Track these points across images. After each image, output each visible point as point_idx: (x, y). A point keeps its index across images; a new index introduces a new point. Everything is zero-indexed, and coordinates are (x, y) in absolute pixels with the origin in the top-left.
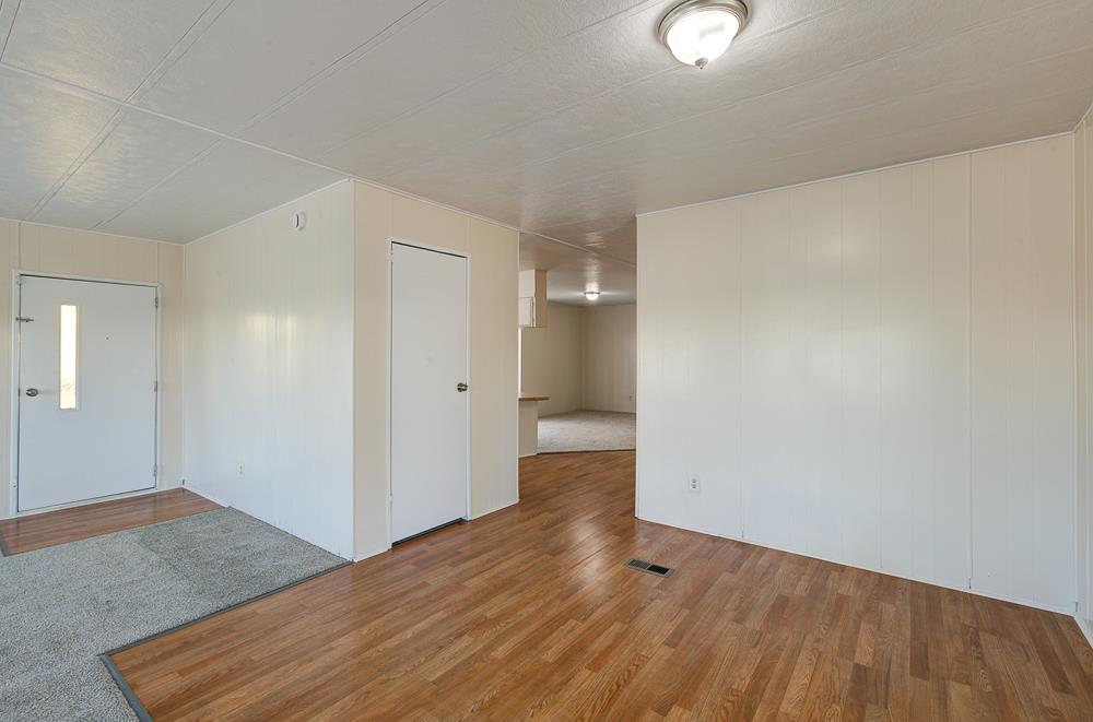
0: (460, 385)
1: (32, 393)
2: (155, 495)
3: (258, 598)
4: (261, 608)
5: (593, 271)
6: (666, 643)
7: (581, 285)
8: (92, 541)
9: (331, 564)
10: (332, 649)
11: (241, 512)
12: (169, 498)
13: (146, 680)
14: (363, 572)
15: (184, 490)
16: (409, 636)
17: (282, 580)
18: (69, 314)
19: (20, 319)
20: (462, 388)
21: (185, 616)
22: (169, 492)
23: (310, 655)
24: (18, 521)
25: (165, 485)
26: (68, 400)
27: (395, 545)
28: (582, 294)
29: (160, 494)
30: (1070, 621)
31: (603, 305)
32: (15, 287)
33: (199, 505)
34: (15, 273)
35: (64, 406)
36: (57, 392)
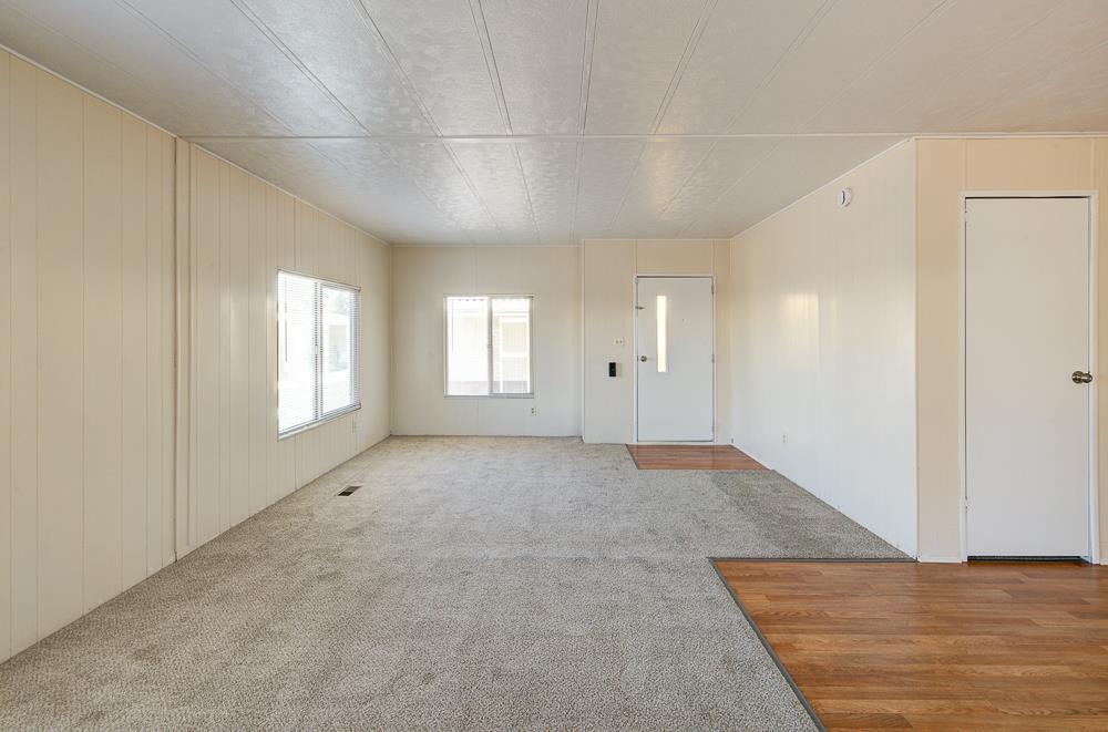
0: (1081, 374)
1: (644, 359)
2: (714, 447)
3: (818, 560)
4: (826, 570)
8: (682, 473)
9: (891, 554)
10: (910, 642)
11: (785, 478)
12: (723, 452)
13: (745, 591)
14: (931, 576)
15: (732, 447)
16: (1019, 674)
17: (839, 552)
18: (662, 301)
19: (637, 308)
20: (1079, 378)
21: (760, 553)
22: (724, 447)
23: (890, 637)
24: (638, 447)
25: (721, 441)
26: (662, 367)
27: (971, 559)
29: (718, 447)
32: (635, 286)
33: (748, 464)
34: (634, 276)
35: (660, 370)
36: (655, 360)
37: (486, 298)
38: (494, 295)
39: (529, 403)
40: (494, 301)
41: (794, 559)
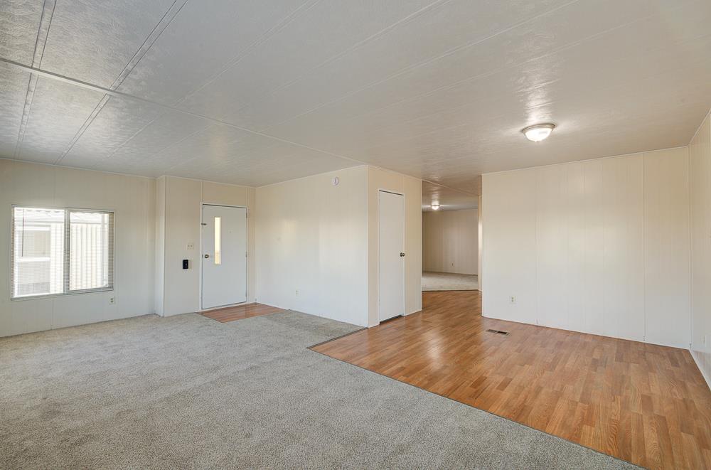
1: (207, 257)
2: (246, 305)
5: (436, 196)
6: (516, 351)
7: (430, 203)
12: (251, 307)
13: (331, 354)
15: (256, 304)
17: (345, 332)
18: (217, 220)
19: (202, 224)
20: (402, 255)
22: (252, 304)
24: (204, 312)
25: (250, 302)
26: (218, 261)
27: (380, 323)
28: (429, 206)
29: (248, 305)
30: (687, 351)
31: (442, 211)
32: (201, 210)
34: (201, 204)
35: (216, 263)
36: (213, 257)
37: (62, 211)
38: (70, 208)
39: (110, 295)
40: (71, 213)
41: (335, 339)
